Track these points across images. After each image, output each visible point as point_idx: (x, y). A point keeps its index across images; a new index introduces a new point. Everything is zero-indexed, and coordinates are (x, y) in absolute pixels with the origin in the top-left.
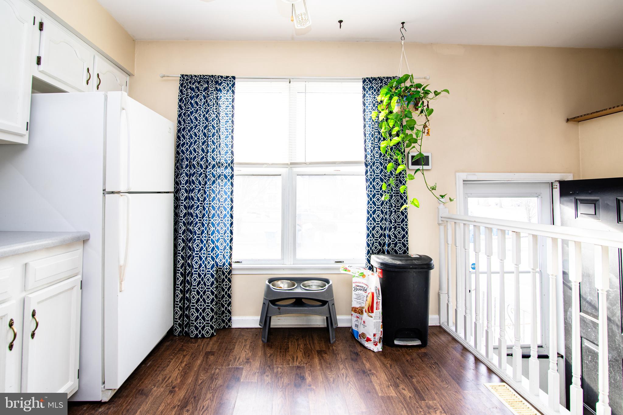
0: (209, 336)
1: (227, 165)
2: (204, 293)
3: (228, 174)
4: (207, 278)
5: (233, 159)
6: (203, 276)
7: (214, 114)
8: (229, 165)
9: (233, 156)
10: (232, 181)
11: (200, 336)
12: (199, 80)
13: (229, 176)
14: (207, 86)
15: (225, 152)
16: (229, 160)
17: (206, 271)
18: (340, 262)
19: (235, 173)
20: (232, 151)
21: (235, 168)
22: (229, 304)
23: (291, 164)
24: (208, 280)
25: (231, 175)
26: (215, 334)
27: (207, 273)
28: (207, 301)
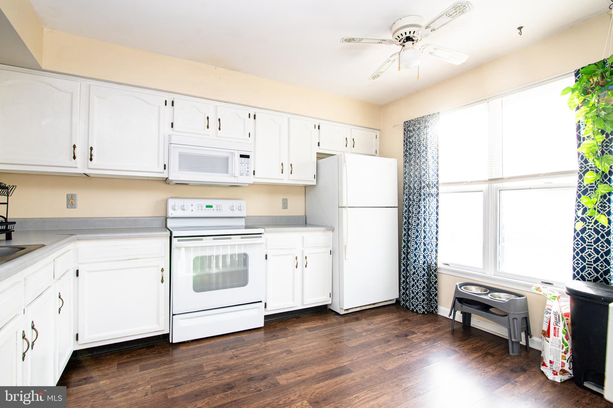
0: (421, 313)
1: (433, 185)
2: (418, 281)
3: (434, 192)
4: (419, 270)
5: (438, 180)
6: (417, 269)
7: (424, 147)
8: (435, 185)
9: (438, 177)
10: (437, 198)
11: (415, 311)
12: (414, 123)
13: (435, 194)
14: (419, 126)
15: (432, 175)
16: (435, 181)
17: (419, 266)
18: (550, 284)
19: (440, 191)
20: (437, 174)
21: (439, 188)
22: (436, 295)
23: (491, 180)
24: (421, 272)
25: (436, 193)
26: (426, 313)
27: (420, 267)
28: (419, 287)
